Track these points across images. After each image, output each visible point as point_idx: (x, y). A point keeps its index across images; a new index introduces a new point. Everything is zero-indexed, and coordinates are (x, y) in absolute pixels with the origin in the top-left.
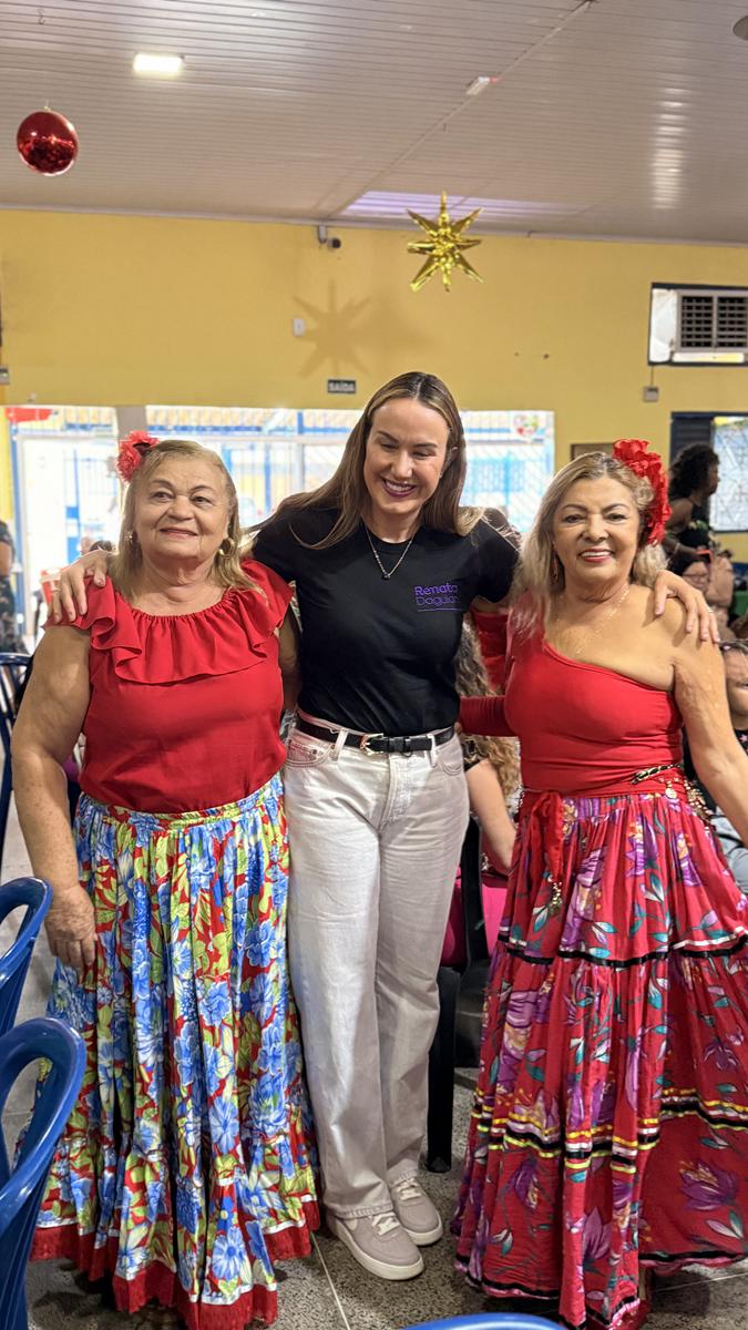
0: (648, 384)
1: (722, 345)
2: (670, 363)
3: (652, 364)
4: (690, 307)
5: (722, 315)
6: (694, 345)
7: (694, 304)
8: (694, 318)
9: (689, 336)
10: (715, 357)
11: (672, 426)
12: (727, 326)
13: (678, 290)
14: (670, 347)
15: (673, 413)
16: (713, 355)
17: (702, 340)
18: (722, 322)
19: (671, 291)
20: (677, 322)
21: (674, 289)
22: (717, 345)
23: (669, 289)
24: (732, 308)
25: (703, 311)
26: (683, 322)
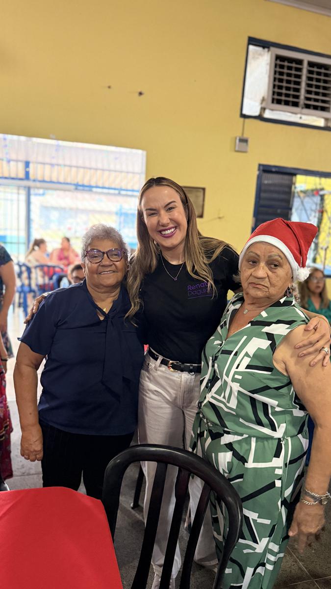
0: (239, 134)
1: (308, 106)
2: (260, 118)
3: (244, 116)
4: (282, 67)
5: (310, 79)
6: (283, 103)
7: (286, 64)
8: (285, 77)
9: (280, 94)
10: (301, 118)
11: (259, 178)
12: (314, 89)
13: (272, 49)
14: (262, 103)
15: (260, 165)
16: (299, 116)
17: (291, 99)
18: (309, 85)
19: (266, 50)
20: (269, 81)
21: (268, 48)
22: (303, 106)
23: (264, 47)
24: (319, 74)
25: (293, 72)
26: (275, 79)
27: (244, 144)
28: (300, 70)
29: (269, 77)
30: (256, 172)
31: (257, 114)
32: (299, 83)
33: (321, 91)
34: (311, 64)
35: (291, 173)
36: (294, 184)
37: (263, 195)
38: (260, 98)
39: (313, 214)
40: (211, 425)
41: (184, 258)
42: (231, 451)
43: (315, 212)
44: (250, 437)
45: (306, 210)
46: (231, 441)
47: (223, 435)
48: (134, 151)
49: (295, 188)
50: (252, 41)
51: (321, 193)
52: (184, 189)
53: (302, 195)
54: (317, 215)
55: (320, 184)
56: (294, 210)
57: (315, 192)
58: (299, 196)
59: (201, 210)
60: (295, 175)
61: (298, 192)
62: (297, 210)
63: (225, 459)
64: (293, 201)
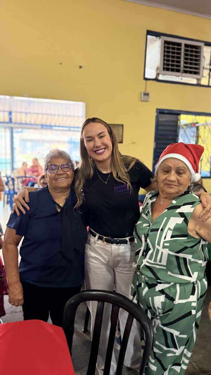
0: (143, 91)
1: (186, 72)
2: (156, 80)
3: (146, 79)
4: (168, 48)
5: (186, 55)
6: (170, 70)
7: (171, 46)
8: (171, 54)
9: (168, 65)
10: (182, 79)
11: (157, 117)
12: (189, 61)
13: (162, 37)
14: (157, 71)
15: (157, 109)
16: (180, 78)
17: (175, 68)
18: (186, 59)
19: (158, 38)
20: (161, 56)
21: (159, 36)
22: (183, 72)
23: (157, 36)
24: (192, 51)
25: (176, 51)
26: (164, 56)
27: (146, 97)
28: (180, 49)
29: (161, 54)
30: (155, 114)
31: (154, 77)
32: (179, 58)
33: (194, 62)
34: (186, 46)
35: (177, 114)
36: (179, 120)
37: (160, 128)
38: (155, 68)
39: (192, 138)
40: (148, 279)
41: (111, 169)
42: (164, 294)
43: (193, 137)
44: (175, 284)
45: (187, 136)
46: (163, 288)
47: (157, 285)
48: (78, 103)
49: (180, 123)
50: (149, 33)
51: (197, 125)
52: (110, 126)
53: (185, 127)
54: (195, 139)
55: (196, 120)
56: (180, 137)
57: (193, 125)
58: (183, 128)
59: (121, 138)
60: (179, 114)
61: (182, 126)
62: (182, 136)
63: (159, 300)
64: (179, 131)
